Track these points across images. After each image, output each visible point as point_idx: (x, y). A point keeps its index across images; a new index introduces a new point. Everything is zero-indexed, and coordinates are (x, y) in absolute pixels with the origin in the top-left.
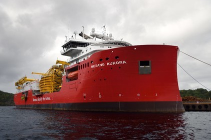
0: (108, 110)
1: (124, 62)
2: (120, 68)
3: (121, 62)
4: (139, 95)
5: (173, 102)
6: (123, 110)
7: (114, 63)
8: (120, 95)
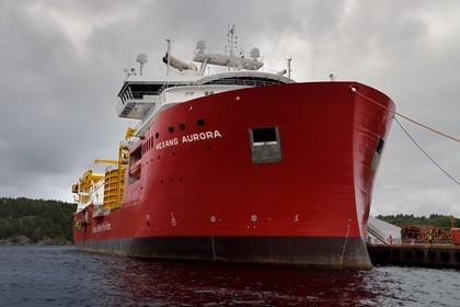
0: (192, 258)
1: (217, 134)
2: (209, 148)
3: (209, 135)
4: (254, 218)
5: (336, 238)
6: (221, 259)
7: (195, 137)
8: (213, 219)
